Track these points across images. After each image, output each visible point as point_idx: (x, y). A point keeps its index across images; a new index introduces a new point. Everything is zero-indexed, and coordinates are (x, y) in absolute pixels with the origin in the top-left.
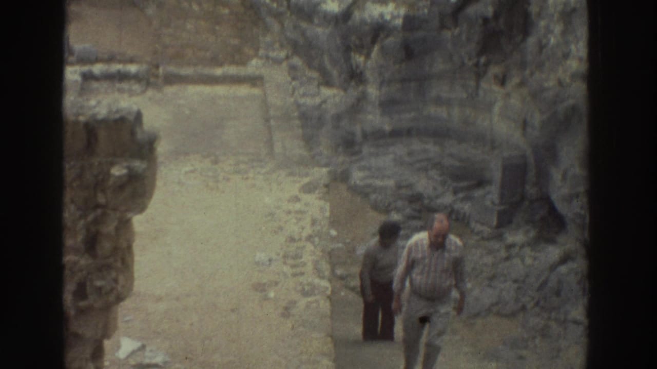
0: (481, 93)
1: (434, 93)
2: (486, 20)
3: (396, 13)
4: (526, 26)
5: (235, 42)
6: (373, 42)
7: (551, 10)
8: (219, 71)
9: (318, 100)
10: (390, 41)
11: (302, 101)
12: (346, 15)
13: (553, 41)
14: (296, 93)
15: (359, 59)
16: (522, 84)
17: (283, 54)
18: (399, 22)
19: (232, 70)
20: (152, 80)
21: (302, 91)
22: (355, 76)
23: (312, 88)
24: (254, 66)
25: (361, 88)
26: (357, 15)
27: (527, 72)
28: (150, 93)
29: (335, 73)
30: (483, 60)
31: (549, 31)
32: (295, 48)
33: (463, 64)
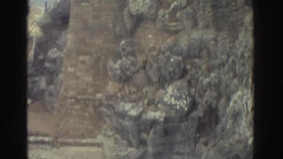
0: (197, 149)
1: (176, 150)
2: (199, 118)
3: (161, 115)
4: (217, 120)
5: (91, 128)
6: (151, 127)
7: (228, 114)
8: (84, 141)
9: (126, 153)
10: (158, 127)
11: (120, 153)
12: (139, 116)
13: (228, 127)
14: (117, 150)
15: (144, 135)
16: (215, 145)
17: (112, 133)
18: (162, 119)
19: (90, 140)
20: (55, 144)
21: (119, 149)
22: (143, 143)
23: (124, 148)
24: (100, 138)
25: (145, 148)
26: (144, 117)
27: (217, 140)
28: (54, 149)
29: (134, 141)
30: (198, 135)
31: (226, 122)
32: (117, 131)
33: (189, 138)
